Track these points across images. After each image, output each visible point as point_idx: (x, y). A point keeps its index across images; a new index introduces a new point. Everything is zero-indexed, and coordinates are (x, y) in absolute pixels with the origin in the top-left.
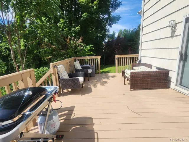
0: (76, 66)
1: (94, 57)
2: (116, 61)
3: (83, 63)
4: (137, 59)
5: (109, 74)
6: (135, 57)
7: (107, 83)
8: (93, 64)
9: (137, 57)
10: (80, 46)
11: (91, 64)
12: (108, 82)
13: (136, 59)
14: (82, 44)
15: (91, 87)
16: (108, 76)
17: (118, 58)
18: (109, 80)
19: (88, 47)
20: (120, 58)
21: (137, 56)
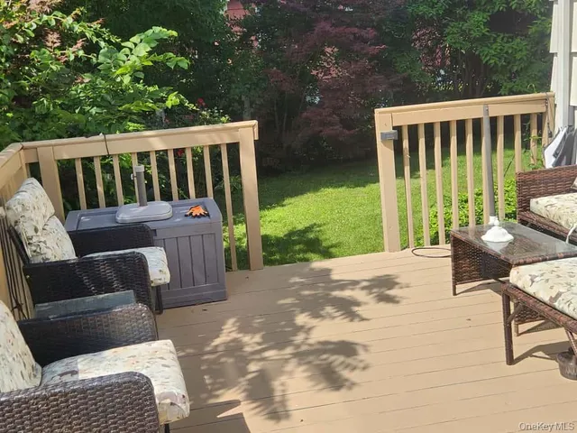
0: (26, 230)
1: (202, 136)
2: (385, 155)
3: (109, 187)
4: (540, 128)
5: (341, 268)
6: (525, 118)
7: (362, 355)
8: (201, 192)
9: (541, 117)
10: (53, 38)
11: (184, 194)
12: (365, 347)
13: (534, 133)
14: (68, 21)
15: (240, 417)
16: (343, 285)
17: (398, 129)
18: (356, 325)
19: (138, 50)
20: (413, 129)
21: (539, 108)
